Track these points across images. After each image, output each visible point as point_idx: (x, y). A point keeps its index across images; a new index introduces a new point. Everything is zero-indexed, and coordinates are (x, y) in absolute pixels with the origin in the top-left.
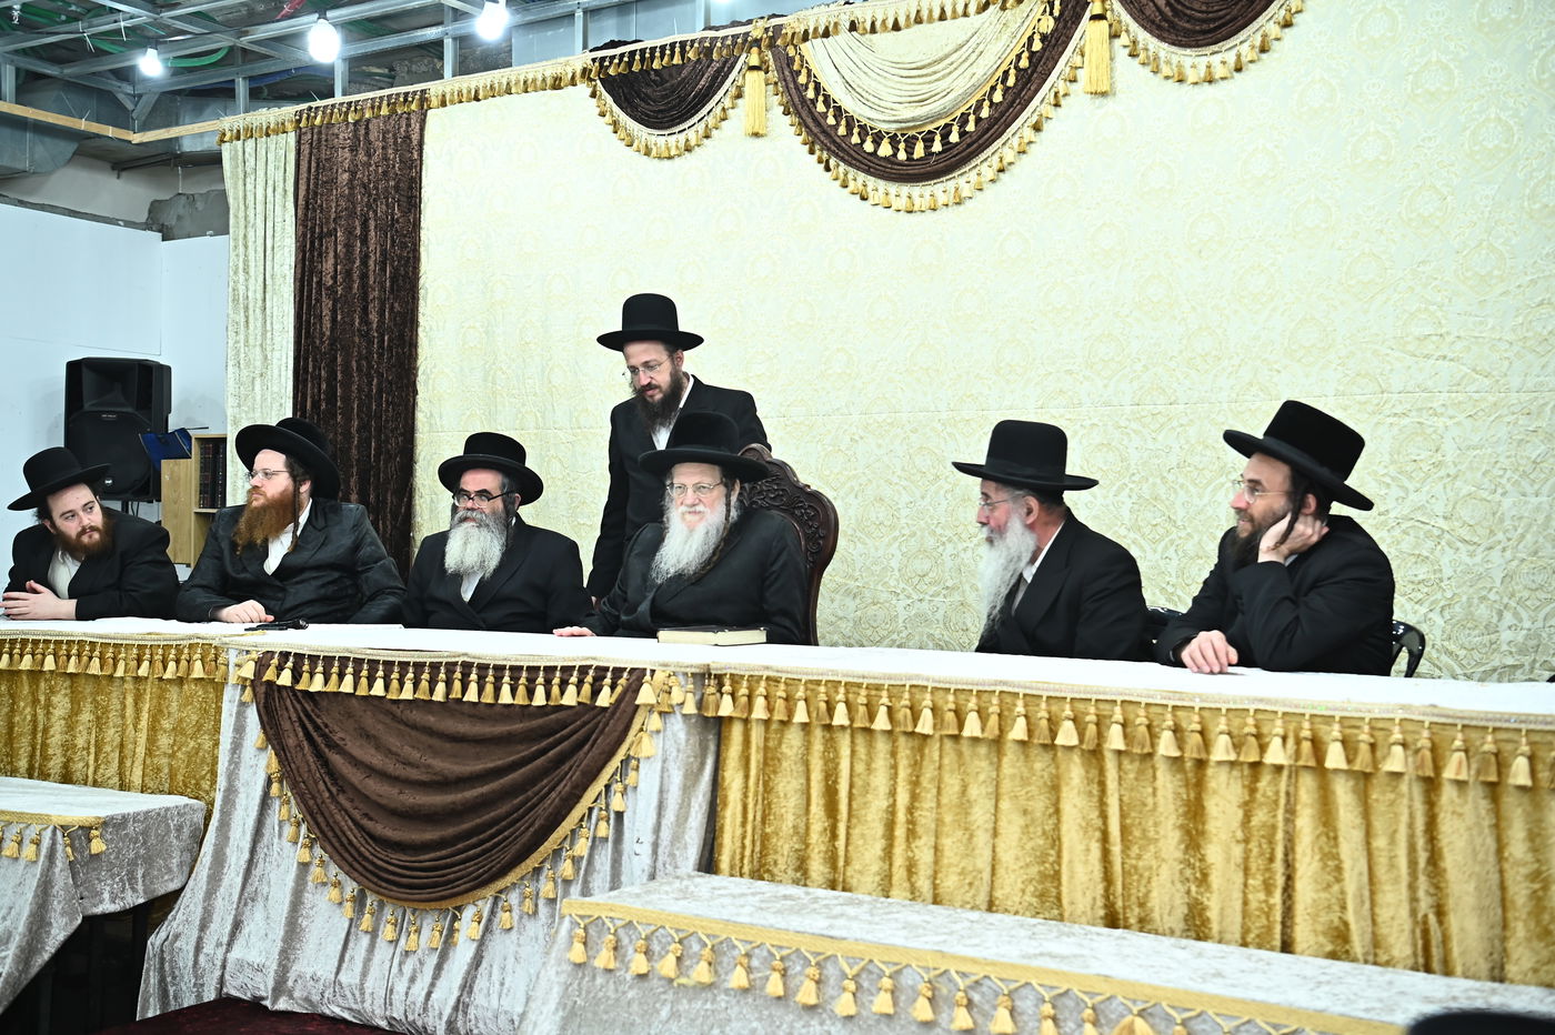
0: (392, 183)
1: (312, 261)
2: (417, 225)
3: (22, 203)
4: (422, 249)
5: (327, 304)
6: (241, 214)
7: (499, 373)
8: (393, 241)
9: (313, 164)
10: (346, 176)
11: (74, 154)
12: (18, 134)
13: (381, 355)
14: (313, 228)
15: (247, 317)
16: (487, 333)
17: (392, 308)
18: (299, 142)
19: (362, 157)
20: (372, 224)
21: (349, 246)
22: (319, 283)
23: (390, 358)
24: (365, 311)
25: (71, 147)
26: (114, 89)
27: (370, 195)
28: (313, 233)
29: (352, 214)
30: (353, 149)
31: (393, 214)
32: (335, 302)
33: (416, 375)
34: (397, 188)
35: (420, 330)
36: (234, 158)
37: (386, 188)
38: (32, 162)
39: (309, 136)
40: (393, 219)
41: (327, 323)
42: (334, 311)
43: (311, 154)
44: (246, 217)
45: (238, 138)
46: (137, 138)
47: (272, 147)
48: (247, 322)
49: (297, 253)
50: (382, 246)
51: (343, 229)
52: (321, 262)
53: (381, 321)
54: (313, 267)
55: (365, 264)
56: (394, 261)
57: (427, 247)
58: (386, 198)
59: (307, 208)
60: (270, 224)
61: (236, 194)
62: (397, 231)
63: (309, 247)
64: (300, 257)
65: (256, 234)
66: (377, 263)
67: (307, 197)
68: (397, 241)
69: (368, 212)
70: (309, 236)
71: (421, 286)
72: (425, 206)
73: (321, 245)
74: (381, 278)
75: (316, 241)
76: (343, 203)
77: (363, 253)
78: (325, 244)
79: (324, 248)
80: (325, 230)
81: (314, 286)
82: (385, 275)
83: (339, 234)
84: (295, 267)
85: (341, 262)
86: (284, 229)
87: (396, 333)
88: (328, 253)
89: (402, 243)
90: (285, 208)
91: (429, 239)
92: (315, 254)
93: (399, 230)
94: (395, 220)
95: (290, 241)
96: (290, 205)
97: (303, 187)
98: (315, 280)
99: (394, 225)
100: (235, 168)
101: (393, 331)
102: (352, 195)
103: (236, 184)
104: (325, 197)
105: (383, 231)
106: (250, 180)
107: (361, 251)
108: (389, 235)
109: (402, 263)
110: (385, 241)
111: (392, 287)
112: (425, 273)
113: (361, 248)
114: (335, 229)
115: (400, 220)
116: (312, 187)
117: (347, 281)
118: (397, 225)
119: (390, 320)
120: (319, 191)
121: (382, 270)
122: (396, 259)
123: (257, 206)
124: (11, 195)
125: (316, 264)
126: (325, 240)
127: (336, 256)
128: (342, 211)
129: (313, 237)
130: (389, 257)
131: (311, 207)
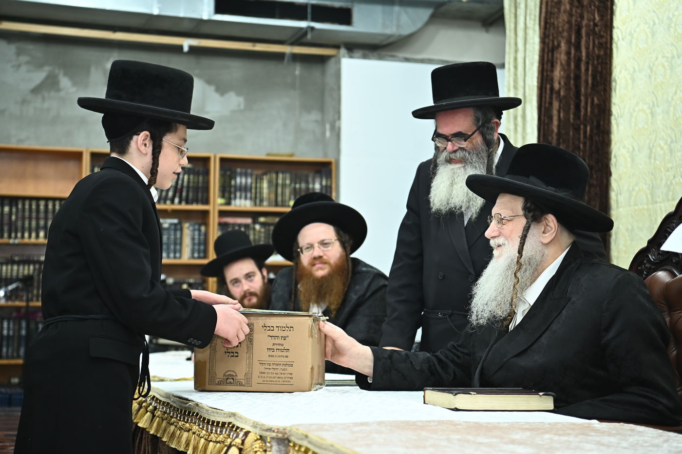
1: (547, 72)
2: (609, 26)
3: (407, 60)
4: (614, 46)
5: (556, 105)
6: (513, 42)
7: (658, 149)
8: (594, 43)
11: (433, 18)
13: (585, 144)
14: (549, 43)
15: (516, 125)
16: (652, 114)
17: (593, 101)
20: (584, 32)
21: (568, 53)
22: (552, 89)
23: (591, 146)
24: (577, 107)
25: (425, 14)
27: (582, 6)
28: (548, 47)
29: (570, 28)
31: (595, 19)
32: (560, 101)
33: (609, 159)
35: (612, 117)
38: (398, 26)
40: (594, 23)
41: (555, 122)
42: (559, 112)
44: (516, 44)
48: (516, 129)
49: (539, 67)
50: (587, 48)
51: (565, 40)
52: (552, 71)
53: (586, 114)
54: (547, 75)
55: (578, 67)
56: (594, 60)
57: (616, 44)
58: (591, 7)
59: (545, 28)
60: (528, 46)
61: (510, 27)
62: (596, 34)
63: (546, 59)
64: (540, 69)
65: (520, 56)
66: (584, 66)
67: (546, 18)
68: (596, 42)
69: (581, 22)
70: (546, 50)
71: (613, 79)
72: (616, 7)
73: (553, 56)
74: (587, 78)
75: (550, 54)
76: (566, 18)
77: (577, 58)
78: (555, 55)
79: (555, 59)
80: (556, 43)
81: (548, 91)
82: (588, 73)
83: (563, 44)
84: (538, 78)
85: (563, 68)
86: (534, 48)
87: (595, 124)
88: (557, 63)
89: (600, 43)
90: (534, 30)
91: (618, 37)
92: (549, 65)
93: (597, 32)
94: (595, 25)
95: (536, 58)
96: (537, 28)
97: (544, 10)
98: (548, 86)
99: (594, 29)
100: (510, 6)
101: (593, 122)
102: (571, 9)
103: (510, 18)
104: (556, 15)
105: (588, 35)
106: (518, 13)
107: (575, 57)
108: (591, 38)
109: (600, 61)
110: (589, 45)
111: (593, 84)
112: (615, 67)
113: (575, 54)
114: (560, 42)
115: (599, 24)
116: (549, 8)
117: (567, 84)
118: (597, 29)
119: (592, 112)
120: (553, 11)
121: (587, 70)
122: (595, 58)
123: (521, 33)
124: (401, 55)
125: (549, 73)
126: (555, 52)
127: (561, 64)
128: (564, 25)
129: (548, 51)
130: (591, 58)
131: (548, 26)
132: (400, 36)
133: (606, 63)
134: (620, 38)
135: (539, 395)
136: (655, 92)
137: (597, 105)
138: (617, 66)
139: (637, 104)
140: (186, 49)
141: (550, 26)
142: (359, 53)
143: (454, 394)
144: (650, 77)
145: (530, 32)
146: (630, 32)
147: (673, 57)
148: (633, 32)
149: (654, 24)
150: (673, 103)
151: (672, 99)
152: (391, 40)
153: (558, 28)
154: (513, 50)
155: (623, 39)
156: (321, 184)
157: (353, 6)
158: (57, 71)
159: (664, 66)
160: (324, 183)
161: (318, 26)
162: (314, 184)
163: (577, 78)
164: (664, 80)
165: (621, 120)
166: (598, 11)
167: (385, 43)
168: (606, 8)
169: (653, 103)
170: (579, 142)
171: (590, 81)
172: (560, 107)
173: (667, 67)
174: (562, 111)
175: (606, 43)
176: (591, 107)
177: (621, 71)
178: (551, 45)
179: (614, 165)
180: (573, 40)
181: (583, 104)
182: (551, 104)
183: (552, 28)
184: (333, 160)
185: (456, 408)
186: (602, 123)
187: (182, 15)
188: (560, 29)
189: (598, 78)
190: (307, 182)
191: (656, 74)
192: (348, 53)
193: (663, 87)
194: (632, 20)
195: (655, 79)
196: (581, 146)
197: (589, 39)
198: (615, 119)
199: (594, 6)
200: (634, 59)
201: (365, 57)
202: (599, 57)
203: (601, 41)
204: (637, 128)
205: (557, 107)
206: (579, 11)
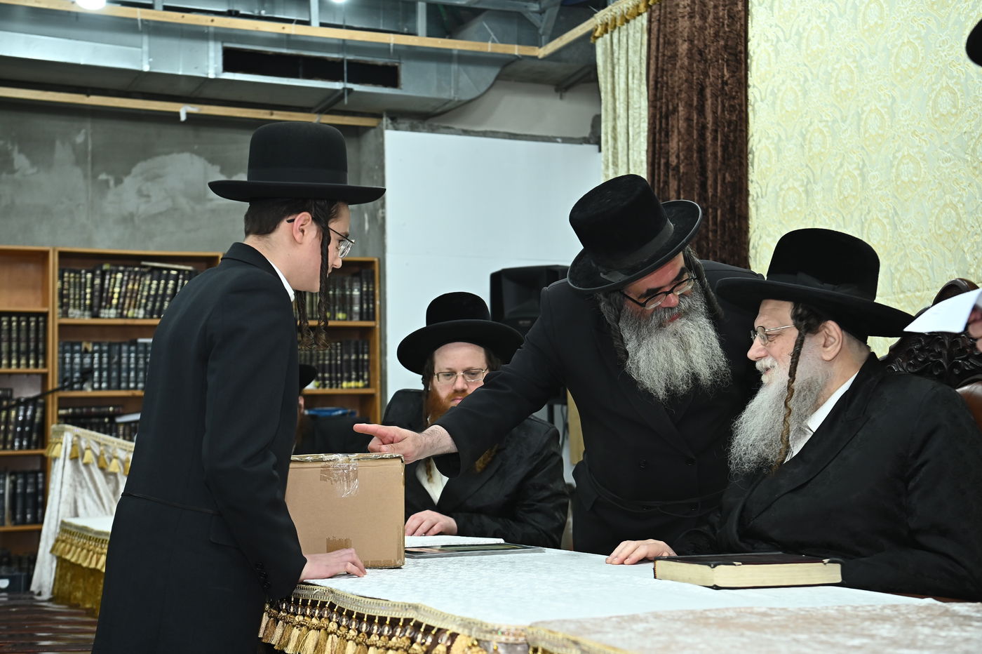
0: (722, 43)
1: (660, 143)
2: (743, 85)
3: (466, 133)
4: (750, 108)
5: (673, 184)
6: (610, 107)
8: (723, 106)
9: (661, 40)
10: (685, 46)
11: (498, 78)
12: (443, 66)
13: (715, 232)
14: (661, 107)
16: (807, 192)
17: (724, 178)
18: (650, 21)
19: (698, 21)
20: (708, 92)
21: (689, 119)
22: (667, 164)
23: (723, 235)
24: (703, 186)
25: (491, 74)
26: (522, 10)
27: (706, 61)
28: (661, 113)
29: (691, 87)
30: (691, 16)
31: (723, 76)
32: (679, 180)
33: (747, 250)
34: (726, 47)
35: (750, 198)
36: (605, 53)
37: (717, 51)
38: (457, 90)
39: (657, 12)
40: (723, 81)
43: (659, 30)
44: (614, 110)
45: (606, 31)
46: (541, 52)
47: (631, 32)
49: (649, 136)
50: (715, 113)
51: (683, 103)
52: (668, 142)
53: (715, 195)
54: (661, 148)
55: (702, 136)
56: (724, 127)
57: (753, 106)
58: (717, 61)
59: (656, 88)
60: (630, 112)
61: (606, 88)
62: (726, 94)
63: (658, 127)
64: (651, 140)
65: (621, 124)
66: (711, 133)
67: (656, 77)
68: (726, 105)
69: (704, 79)
70: (658, 116)
71: (749, 150)
72: (751, 61)
73: (667, 124)
74: (714, 149)
75: (664, 121)
76: (683, 75)
77: (700, 125)
78: (670, 123)
79: (670, 127)
80: (671, 107)
81: (662, 168)
82: (717, 145)
83: (681, 108)
84: (647, 151)
85: (683, 138)
86: (640, 114)
87: (728, 207)
88: (673, 132)
89: (731, 106)
90: (641, 93)
91: (755, 97)
92: (663, 134)
93: (728, 92)
94: (725, 83)
95: (645, 126)
96: (644, 88)
97: (653, 67)
98: (663, 161)
99: (723, 88)
100: (605, 62)
101: (724, 204)
102: (691, 64)
103: (606, 77)
104: (670, 73)
105: (715, 96)
106: (616, 71)
107: (698, 123)
108: (719, 100)
109: (732, 128)
110: (717, 107)
111: (723, 157)
112: (752, 135)
113: (697, 119)
114: (678, 104)
115: (729, 82)
116: (660, 64)
117: (688, 158)
118: (726, 88)
119: (723, 192)
120: (665, 67)
121: (715, 139)
122: (726, 124)
123: (621, 96)
124: (458, 126)
125: (663, 145)
126: (670, 119)
127: (679, 133)
128: (682, 84)
129: (661, 117)
130: (719, 124)
131: (659, 86)
132: (459, 101)
133: (741, 131)
134: (758, 98)
135: (823, 562)
136: (810, 165)
137: (729, 182)
138: (755, 134)
139: (786, 181)
140: (183, 118)
141: (662, 87)
142: (407, 123)
143: (712, 566)
144: (802, 146)
145: (634, 95)
146: (772, 91)
147: (835, 121)
148: (776, 91)
149: (806, 80)
150: (838, 178)
151: (836, 173)
152: (447, 106)
153: (673, 88)
154: (610, 117)
155: (762, 101)
156: (361, 290)
157: (400, 63)
158: (9, 147)
159: (821, 132)
160: (365, 289)
161: (357, 88)
162: (352, 290)
163: (702, 150)
164: (823, 150)
165: (762, 202)
166: (728, 65)
167: (439, 111)
168: (738, 61)
169: (808, 178)
170: (707, 231)
171: (719, 154)
172: (679, 186)
173: (827, 134)
174: (682, 192)
175: (741, 105)
176: (722, 186)
177: (760, 141)
178: (664, 110)
179: (753, 259)
180: (695, 103)
181: (710, 182)
182: (666, 183)
183: (665, 89)
184: (376, 260)
185: (715, 586)
186: (737, 206)
187: (180, 73)
188: (676, 90)
189: (730, 149)
190: (343, 288)
191: (810, 143)
192: (391, 124)
193: (822, 158)
194: (774, 76)
195: (810, 149)
196: (710, 235)
197: (717, 101)
198: (753, 200)
199: (723, 59)
200: (779, 124)
201: (413, 128)
202: (730, 123)
203: (733, 103)
204: (786, 211)
205: (676, 187)
206: (702, 67)
